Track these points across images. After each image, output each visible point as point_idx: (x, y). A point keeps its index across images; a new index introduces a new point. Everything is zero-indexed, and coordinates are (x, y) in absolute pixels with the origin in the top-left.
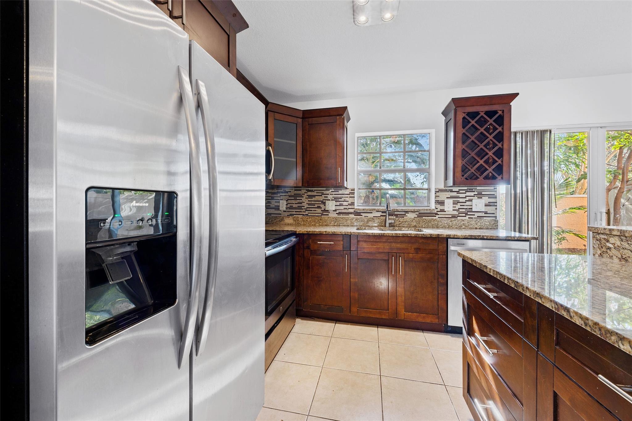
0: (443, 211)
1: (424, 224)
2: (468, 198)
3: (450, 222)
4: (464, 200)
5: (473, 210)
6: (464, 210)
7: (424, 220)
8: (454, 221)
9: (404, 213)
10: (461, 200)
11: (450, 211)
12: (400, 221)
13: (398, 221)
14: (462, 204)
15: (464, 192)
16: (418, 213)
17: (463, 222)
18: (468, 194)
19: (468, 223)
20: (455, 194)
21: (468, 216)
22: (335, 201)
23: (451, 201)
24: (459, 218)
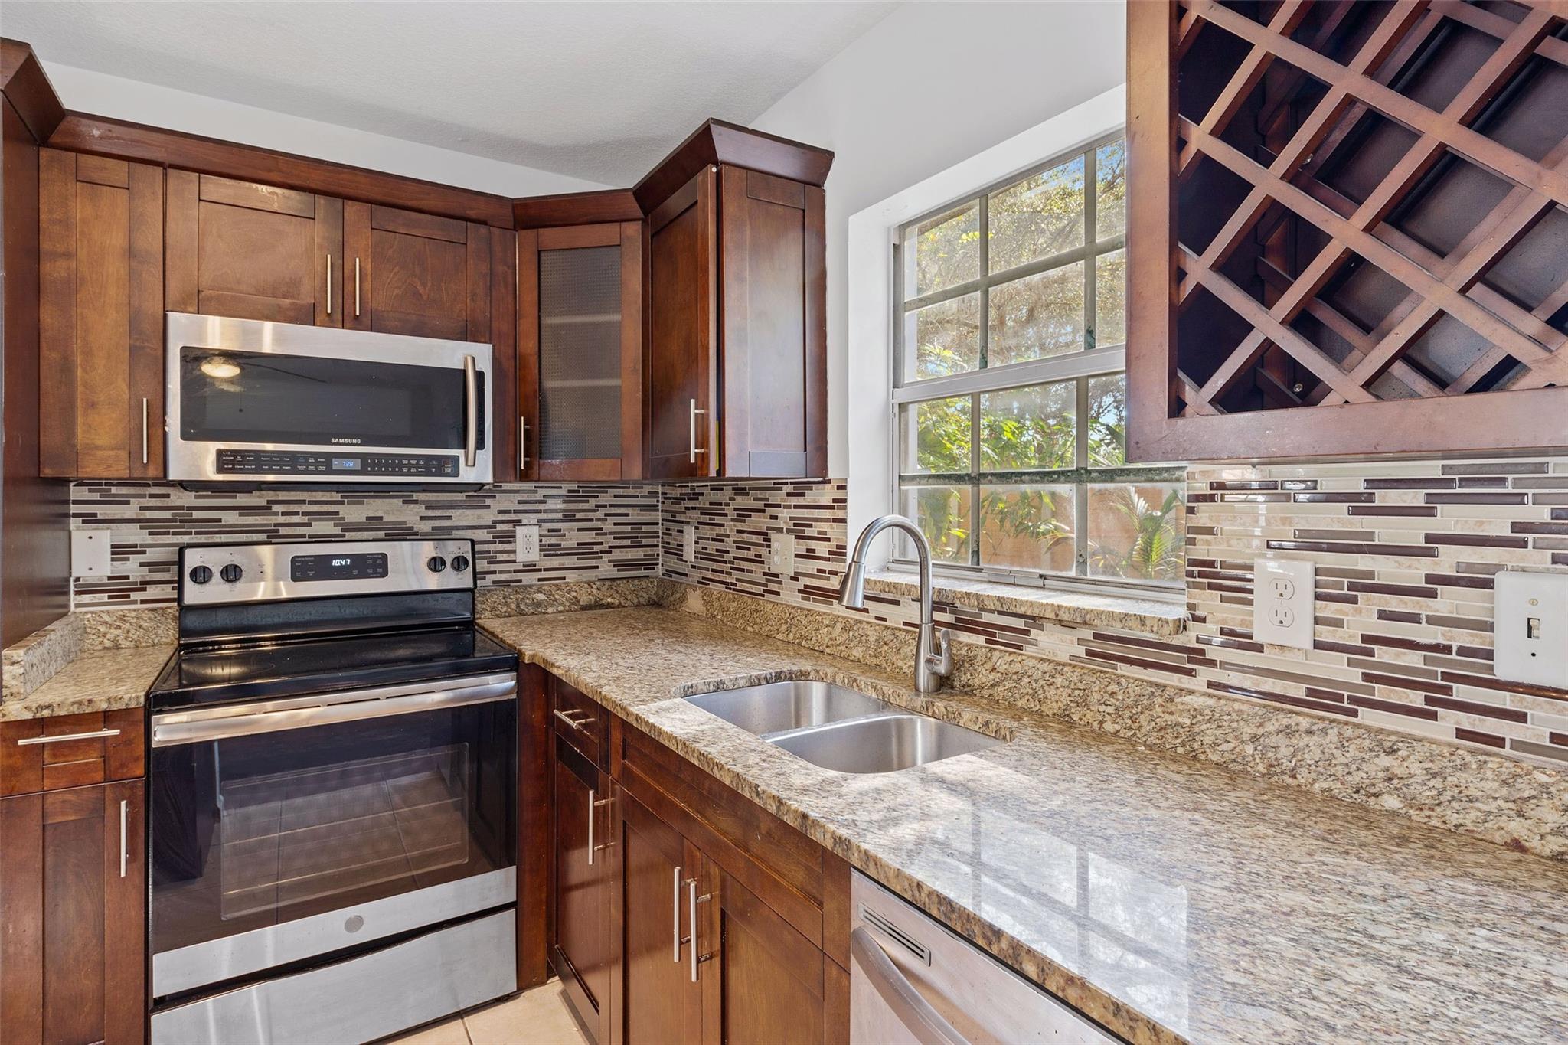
0: (1242, 640)
1: (1110, 709)
2: (1448, 561)
3: (1281, 740)
4: (1411, 573)
5: (1501, 673)
6: (1413, 659)
7: (1113, 688)
8: (1309, 732)
9: (1020, 623)
10: (1386, 569)
11: (1290, 648)
12: (994, 669)
13: (988, 666)
14: (1394, 603)
15: (1416, 498)
16: (1087, 634)
17: (1385, 761)
18: (1451, 519)
19: (1436, 783)
20: (1337, 518)
21: (1450, 720)
22: (797, 537)
23: (1302, 570)
24: (1368, 717)
